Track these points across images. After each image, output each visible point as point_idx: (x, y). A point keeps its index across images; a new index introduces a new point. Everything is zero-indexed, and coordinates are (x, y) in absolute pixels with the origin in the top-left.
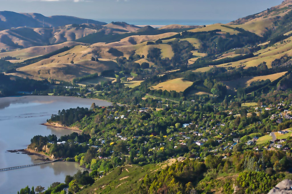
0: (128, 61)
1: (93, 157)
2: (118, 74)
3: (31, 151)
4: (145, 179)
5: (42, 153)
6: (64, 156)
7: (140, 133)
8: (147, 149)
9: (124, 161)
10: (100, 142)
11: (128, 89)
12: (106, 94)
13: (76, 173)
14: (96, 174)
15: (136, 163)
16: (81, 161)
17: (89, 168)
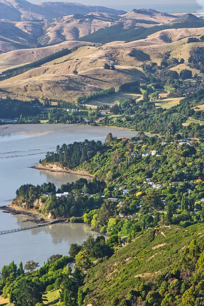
0: (160, 68)
1: (111, 215)
2: (144, 88)
3: (17, 208)
4: (191, 247)
5: (34, 212)
6: (68, 214)
7: (181, 177)
8: (193, 201)
9: (159, 219)
10: (120, 193)
11: (161, 110)
12: (128, 119)
13: (85, 240)
14: (116, 240)
15: (176, 222)
16: (93, 222)
17: (105, 232)
